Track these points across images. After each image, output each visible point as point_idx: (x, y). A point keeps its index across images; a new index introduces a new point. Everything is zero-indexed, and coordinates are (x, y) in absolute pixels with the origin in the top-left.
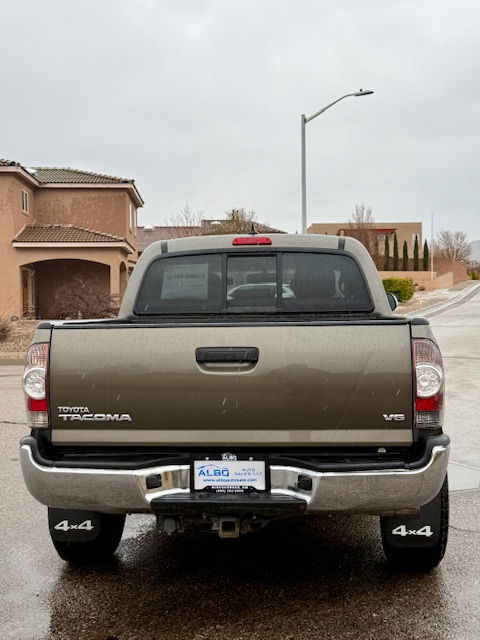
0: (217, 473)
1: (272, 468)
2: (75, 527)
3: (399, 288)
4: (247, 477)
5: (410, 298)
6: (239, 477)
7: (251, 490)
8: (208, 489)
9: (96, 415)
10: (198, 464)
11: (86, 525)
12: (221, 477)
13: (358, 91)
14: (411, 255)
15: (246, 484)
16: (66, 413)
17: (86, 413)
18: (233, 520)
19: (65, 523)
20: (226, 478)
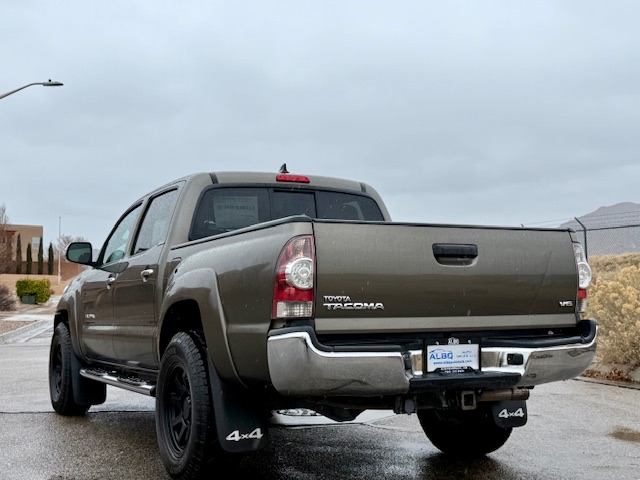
0: (444, 356)
1: (483, 350)
2: (245, 436)
3: (35, 290)
4: (465, 359)
5: (47, 300)
6: (460, 359)
7: (469, 370)
8: (438, 371)
9: (355, 304)
10: (430, 348)
11: (255, 433)
12: (447, 360)
13: (47, 81)
14: (35, 258)
15: (466, 365)
16: (332, 302)
17: (348, 302)
18: (471, 393)
19: (236, 433)
20: (450, 360)
